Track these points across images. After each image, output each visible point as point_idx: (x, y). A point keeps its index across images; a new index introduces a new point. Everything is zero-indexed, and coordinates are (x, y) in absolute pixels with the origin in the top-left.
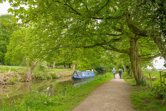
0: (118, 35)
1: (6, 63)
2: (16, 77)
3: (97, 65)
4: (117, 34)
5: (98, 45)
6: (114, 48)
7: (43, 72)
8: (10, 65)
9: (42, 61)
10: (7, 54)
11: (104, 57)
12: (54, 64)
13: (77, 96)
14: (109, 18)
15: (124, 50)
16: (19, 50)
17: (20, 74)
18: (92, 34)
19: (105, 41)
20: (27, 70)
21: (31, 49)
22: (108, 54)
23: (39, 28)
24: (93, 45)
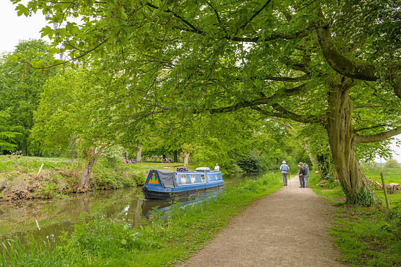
0: (296, 80)
1: (31, 151)
2: (55, 182)
3: (243, 155)
4: (293, 77)
5: (246, 104)
6: (285, 112)
7: (114, 171)
8: (41, 156)
9: (113, 145)
10: (34, 131)
11: (260, 134)
12: (139, 153)
13: (197, 229)
14: (274, 37)
15: (314, 116)
16: (61, 121)
17: (64, 175)
18: (230, 79)
19: (263, 95)
20: (80, 166)
21: (87, 118)
22: (269, 127)
23: (104, 69)
24: (232, 104)
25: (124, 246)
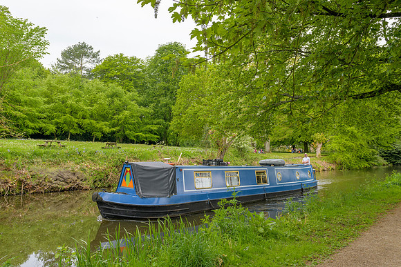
3: (387, 145)
5: (393, 87)
7: (244, 161)
9: (243, 136)
10: (173, 123)
12: (268, 143)
13: (337, 224)
16: (195, 114)
17: (199, 163)
20: (213, 155)
25: (262, 234)
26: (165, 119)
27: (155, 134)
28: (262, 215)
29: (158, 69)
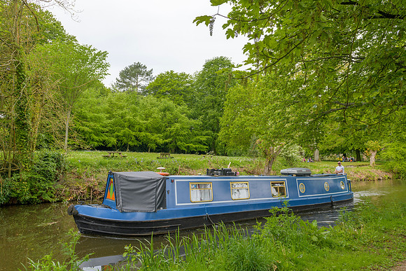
1: (218, 151)
8: (226, 155)
9: (291, 144)
10: (221, 134)
17: (247, 172)
20: (261, 164)
25: (315, 242)
26: (213, 130)
27: (205, 145)
28: (315, 224)
29: (206, 83)
